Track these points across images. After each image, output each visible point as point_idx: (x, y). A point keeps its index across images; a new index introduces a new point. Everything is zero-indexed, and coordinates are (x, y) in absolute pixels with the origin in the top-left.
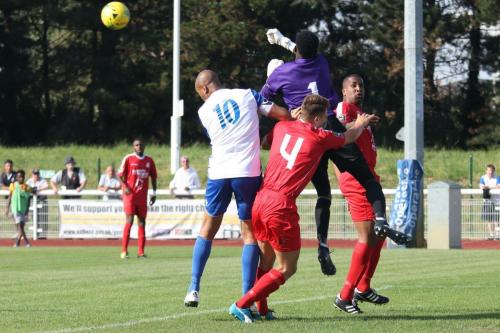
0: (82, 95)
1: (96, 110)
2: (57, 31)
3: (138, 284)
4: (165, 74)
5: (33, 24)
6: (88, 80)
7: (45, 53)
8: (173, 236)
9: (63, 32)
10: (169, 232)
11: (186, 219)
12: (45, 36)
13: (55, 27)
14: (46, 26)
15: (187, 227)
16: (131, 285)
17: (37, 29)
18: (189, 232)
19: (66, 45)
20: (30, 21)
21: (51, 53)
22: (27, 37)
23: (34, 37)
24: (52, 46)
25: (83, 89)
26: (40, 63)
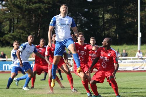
0: (113, 32)
1: (118, 35)
2: (107, 15)
3: (129, 82)
4: (136, 26)
5: (100, 13)
6: (115, 28)
7: (104, 21)
8: (139, 69)
9: (108, 15)
10: (137, 68)
11: (142, 65)
12: (103, 16)
13: (106, 14)
14: (104, 13)
15: (142, 67)
16: (127, 83)
17: (101, 14)
18: (143, 68)
19: (109, 18)
20: (99, 12)
21: (105, 21)
22: (99, 16)
23: (101, 16)
24: (105, 19)
25: (114, 30)
26: (102, 23)
